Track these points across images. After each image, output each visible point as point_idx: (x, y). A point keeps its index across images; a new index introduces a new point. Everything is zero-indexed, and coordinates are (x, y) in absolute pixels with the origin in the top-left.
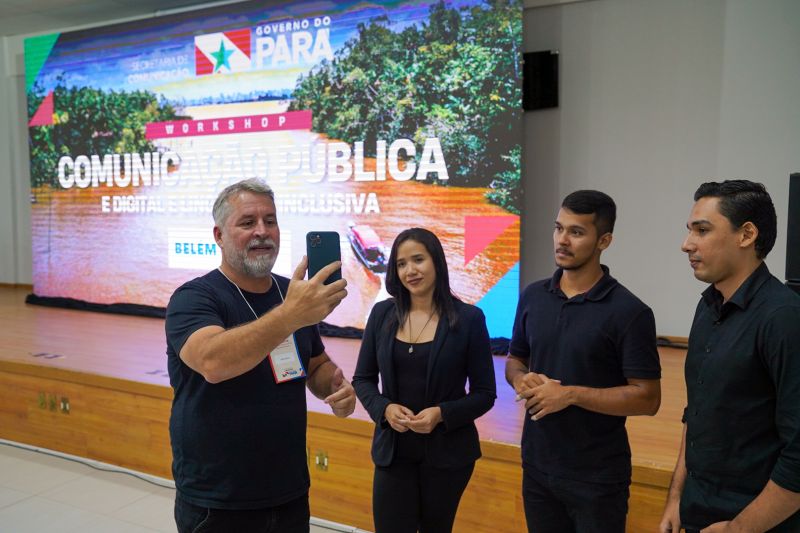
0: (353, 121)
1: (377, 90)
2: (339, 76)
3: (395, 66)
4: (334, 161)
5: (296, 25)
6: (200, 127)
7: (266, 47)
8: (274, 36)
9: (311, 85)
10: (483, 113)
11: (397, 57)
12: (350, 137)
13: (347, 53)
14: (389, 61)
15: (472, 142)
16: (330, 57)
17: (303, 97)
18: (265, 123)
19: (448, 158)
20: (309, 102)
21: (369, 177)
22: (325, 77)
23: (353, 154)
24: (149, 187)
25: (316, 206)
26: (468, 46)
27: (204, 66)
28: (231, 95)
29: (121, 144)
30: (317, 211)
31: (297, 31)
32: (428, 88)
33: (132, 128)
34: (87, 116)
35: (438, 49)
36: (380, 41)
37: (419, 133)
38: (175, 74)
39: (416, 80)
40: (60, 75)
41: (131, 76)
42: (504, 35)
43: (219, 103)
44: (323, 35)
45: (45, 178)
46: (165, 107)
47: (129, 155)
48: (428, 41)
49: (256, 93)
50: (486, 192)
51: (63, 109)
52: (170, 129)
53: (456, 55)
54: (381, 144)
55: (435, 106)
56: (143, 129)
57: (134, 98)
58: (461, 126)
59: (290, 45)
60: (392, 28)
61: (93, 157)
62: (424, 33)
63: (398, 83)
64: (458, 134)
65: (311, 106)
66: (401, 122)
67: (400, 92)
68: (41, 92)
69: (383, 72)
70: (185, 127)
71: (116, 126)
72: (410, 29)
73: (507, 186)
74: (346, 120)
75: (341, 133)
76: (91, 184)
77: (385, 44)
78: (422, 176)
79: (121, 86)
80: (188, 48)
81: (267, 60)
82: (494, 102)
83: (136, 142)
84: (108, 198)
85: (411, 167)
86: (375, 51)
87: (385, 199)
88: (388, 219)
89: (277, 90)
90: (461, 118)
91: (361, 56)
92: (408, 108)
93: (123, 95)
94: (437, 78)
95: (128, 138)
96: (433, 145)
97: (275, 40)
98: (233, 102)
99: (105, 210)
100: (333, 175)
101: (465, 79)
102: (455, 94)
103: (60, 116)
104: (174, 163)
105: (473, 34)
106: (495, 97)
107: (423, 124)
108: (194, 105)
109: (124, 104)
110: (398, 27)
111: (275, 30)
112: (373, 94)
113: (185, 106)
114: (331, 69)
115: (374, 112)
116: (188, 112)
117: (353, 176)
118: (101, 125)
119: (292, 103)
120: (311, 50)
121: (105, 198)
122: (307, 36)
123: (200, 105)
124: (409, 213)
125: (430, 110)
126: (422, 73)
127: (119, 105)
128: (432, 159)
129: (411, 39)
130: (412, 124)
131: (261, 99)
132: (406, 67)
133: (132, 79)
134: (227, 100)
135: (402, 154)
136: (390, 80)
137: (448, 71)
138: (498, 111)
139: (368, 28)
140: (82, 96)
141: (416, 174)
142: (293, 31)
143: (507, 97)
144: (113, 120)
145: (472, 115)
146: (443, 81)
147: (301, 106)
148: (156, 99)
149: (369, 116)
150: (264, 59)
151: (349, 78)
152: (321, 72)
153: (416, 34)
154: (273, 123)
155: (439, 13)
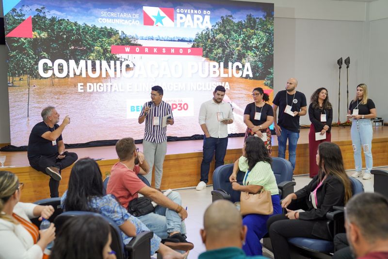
0: (219, 54)
1: (229, 43)
2: (214, 35)
3: (235, 35)
4: (212, 69)
5: (196, 12)
6: (147, 50)
7: (181, 18)
8: (186, 14)
9: (202, 37)
10: (263, 55)
11: (236, 32)
12: (218, 60)
13: (217, 27)
14: (233, 33)
15: (260, 64)
16: (210, 28)
17: (199, 42)
18: (181, 51)
19: (253, 70)
20: (201, 45)
21: (226, 76)
22: (208, 35)
23: (220, 67)
24: (113, 78)
25: (205, 87)
26: (259, 32)
27: (148, 21)
28: (164, 37)
29: (92, 54)
30: (205, 89)
31: (196, 14)
32: (246, 44)
33: (101, 46)
34: (65, 36)
35: (249, 31)
36: (230, 25)
37: (243, 60)
38: (131, 22)
39: (242, 41)
40: (40, 9)
41: (101, 19)
42: (269, 30)
43: (157, 40)
44: (207, 18)
45: (24, 71)
46: (124, 38)
47: (99, 61)
48: (246, 27)
49: (177, 38)
50: (264, 82)
51: (43, 30)
52: (128, 49)
53: (255, 34)
54: (230, 64)
55: (249, 51)
56: (109, 48)
57: (103, 31)
58: (256, 59)
59: (193, 19)
60: (234, 20)
61: (70, 61)
62: (245, 24)
63: (236, 41)
64: (255, 61)
65: (202, 46)
66: (238, 56)
67: (237, 45)
68: (19, 16)
69: (230, 37)
70: (137, 50)
71: (89, 44)
72: (240, 22)
73: (270, 80)
74: (217, 53)
75: (215, 58)
76: (68, 75)
77: (231, 26)
78: (244, 76)
79: (94, 24)
80: (139, 11)
81: (182, 24)
82: (266, 51)
83: (104, 54)
84: (82, 84)
85: (241, 72)
86: (228, 28)
87: (231, 84)
88: (233, 91)
89: (187, 38)
90: (256, 56)
91: (222, 29)
92: (239, 51)
93: (95, 28)
94: (249, 41)
95: (98, 52)
96: (248, 65)
97: (186, 16)
98: (165, 40)
99: (80, 91)
100: (212, 75)
101: (257, 42)
102: (254, 47)
103: (39, 34)
104: (130, 67)
105: (260, 28)
106: (266, 50)
107: (244, 57)
108: (142, 39)
109: (95, 33)
110: (236, 21)
111: (186, 12)
112: (227, 44)
113: (137, 39)
114: (211, 33)
115: (227, 51)
116: (139, 42)
117: (219, 75)
118: (76, 42)
119: (194, 44)
120: (202, 23)
121: (79, 84)
122: (200, 17)
123: (146, 39)
124: (240, 89)
125: (247, 52)
126: (244, 39)
127: (90, 33)
128: (248, 70)
129: (240, 26)
130: (241, 57)
131: (179, 40)
132: (239, 36)
133: (101, 20)
134: (161, 39)
135: (237, 67)
136: (233, 40)
137: (253, 39)
138: (267, 55)
139: (225, 19)
140: (61, 24)
141: (242, 75)
142: (194, 14)
143: (270, 50)
144: (86, 41)
145: (260, 55)
146: (251, 42)
147: (198, 46)
148: (118, 34)
149: (226, 52)
150: (181, 23)
151: (218, 37)
152: (206, 33)
153: (242, 24)
154: (185, 52)
155: (250, 18)
